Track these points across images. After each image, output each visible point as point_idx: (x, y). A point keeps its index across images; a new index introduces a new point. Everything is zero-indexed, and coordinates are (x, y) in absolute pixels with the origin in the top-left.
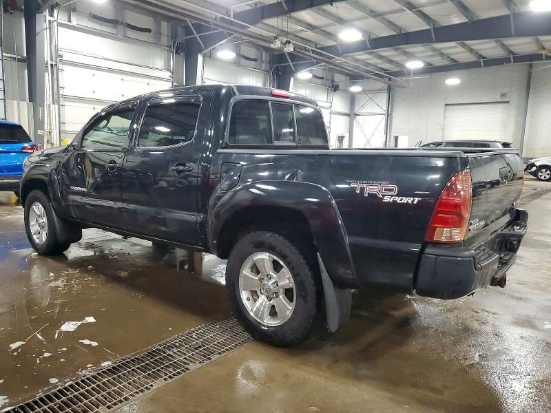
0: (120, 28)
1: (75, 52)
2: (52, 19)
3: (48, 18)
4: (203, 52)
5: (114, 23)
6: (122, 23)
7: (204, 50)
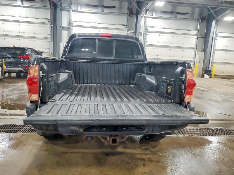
0: (174, 15)
1: (153, 27)
2: (146, 16)
3: (145, 15)
4: (216, 19)
5: (171, 13)
6: (175, 12)
7: (216, 18)
